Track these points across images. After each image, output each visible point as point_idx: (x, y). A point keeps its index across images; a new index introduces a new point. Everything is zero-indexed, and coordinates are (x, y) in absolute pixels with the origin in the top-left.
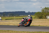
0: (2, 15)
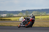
0: (24, 14)
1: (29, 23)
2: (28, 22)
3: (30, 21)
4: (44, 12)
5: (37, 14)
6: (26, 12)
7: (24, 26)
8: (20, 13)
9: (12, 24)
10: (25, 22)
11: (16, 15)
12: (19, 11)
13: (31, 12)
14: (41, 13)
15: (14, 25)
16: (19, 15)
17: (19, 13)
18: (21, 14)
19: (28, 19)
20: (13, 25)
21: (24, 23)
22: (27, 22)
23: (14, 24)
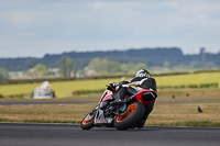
0: (55, 70)
1: (130, 111)
2: (128, 103)
3: (134, 100)
4: (136, 63)
5: (109, 71)
6: (64, 62)
7: (110, 121)
8: (39, 66)
9: (5, 113)
10: (113, 105)
11: (21, 75)
12: (34, 59)
13: (82, 60)
14: (124, 66)
15: (11, 118)
16: (31, 75)
17: (32, 67)
18: (40, 69)
19: (126, 92)
20: (7, 117)
21: (111, 107)
22: (121, 104)
23: (14, 113)
